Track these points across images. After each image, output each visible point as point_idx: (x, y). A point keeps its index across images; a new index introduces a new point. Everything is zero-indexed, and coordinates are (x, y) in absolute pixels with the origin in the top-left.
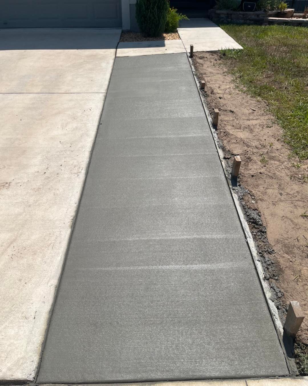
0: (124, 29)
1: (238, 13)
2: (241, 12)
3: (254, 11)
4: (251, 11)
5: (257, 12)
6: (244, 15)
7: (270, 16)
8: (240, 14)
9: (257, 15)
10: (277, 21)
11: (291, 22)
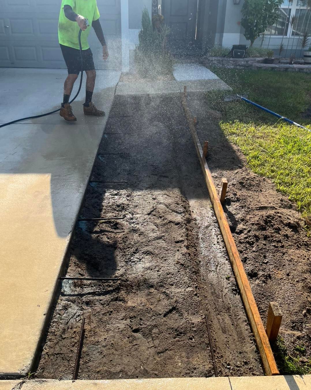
1: (229, 59)
3: (243, 58)
5: (246, 59)
6: (234, 61)
7: (258, 62)
8: (231, 60)
9: (247, 61)
10: (265, 67)
11: (278, 68)
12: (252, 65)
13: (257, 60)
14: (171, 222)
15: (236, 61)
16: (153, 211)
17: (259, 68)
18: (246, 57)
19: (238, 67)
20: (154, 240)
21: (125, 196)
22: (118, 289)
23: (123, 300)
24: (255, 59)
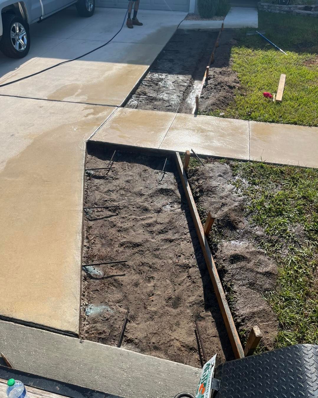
0: (190, 12)
1: (276, 6)
2: (278, 5)
3: (287, 5)
4: (285, 4)
5: (290, 6)
6: (280, 7)
7: (300, 9)
8: (278, 6)
9: (290, 8)
10: (302, 13)
11: (312, 14)
12: (292, 11)
13: (298, 7)
14: (181, 85)
15: (282, 7)
16: (175, 82)
17: (298, 14)
18: (290, 4)
19: (282, 12)
20: (171, 90)
21: (164, 76)
22: (152, 100)
23: (153, 102)
24: (297, 6)
